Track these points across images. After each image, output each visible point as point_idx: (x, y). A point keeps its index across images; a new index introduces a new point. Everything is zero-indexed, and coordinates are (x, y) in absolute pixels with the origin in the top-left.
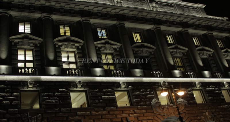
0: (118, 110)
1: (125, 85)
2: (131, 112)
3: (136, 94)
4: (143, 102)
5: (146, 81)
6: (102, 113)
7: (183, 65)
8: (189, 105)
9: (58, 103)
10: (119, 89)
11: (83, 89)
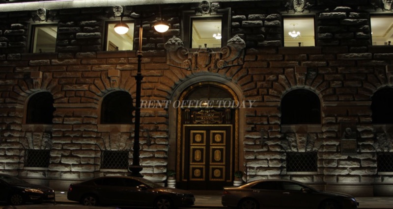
0: (98, 57)
2: (120, 62)
6: (69, 62)
11: (49, 22)
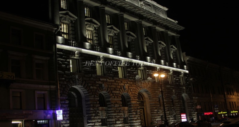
2: (125, 83)
4: (132, 76)
6: (112, 81)
9: (91, 71)
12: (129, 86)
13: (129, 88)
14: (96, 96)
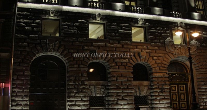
0: (132, 44)
1: (142, 21)
2: (144, 48)
3: (151, 31)
4: (158, 39)
5: (163, 20)
6: (117, 46)
7: (204, 9)
8: (202, 48)
9: (76, 33)
10: (136, 25)
11: (101, 22)
12: (151, 53)
13: (151, 55)
14: (81, 66)
